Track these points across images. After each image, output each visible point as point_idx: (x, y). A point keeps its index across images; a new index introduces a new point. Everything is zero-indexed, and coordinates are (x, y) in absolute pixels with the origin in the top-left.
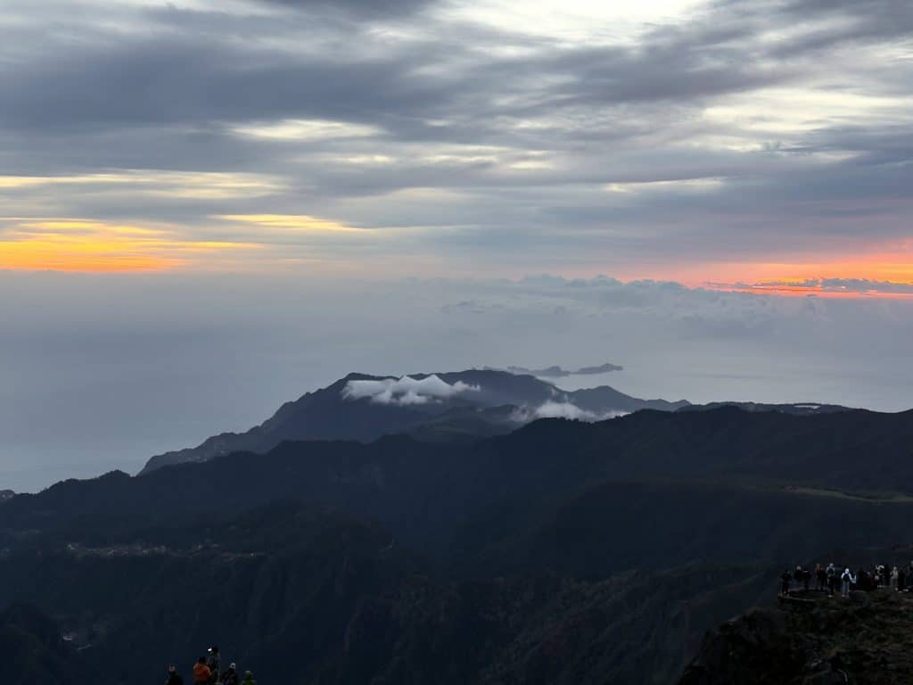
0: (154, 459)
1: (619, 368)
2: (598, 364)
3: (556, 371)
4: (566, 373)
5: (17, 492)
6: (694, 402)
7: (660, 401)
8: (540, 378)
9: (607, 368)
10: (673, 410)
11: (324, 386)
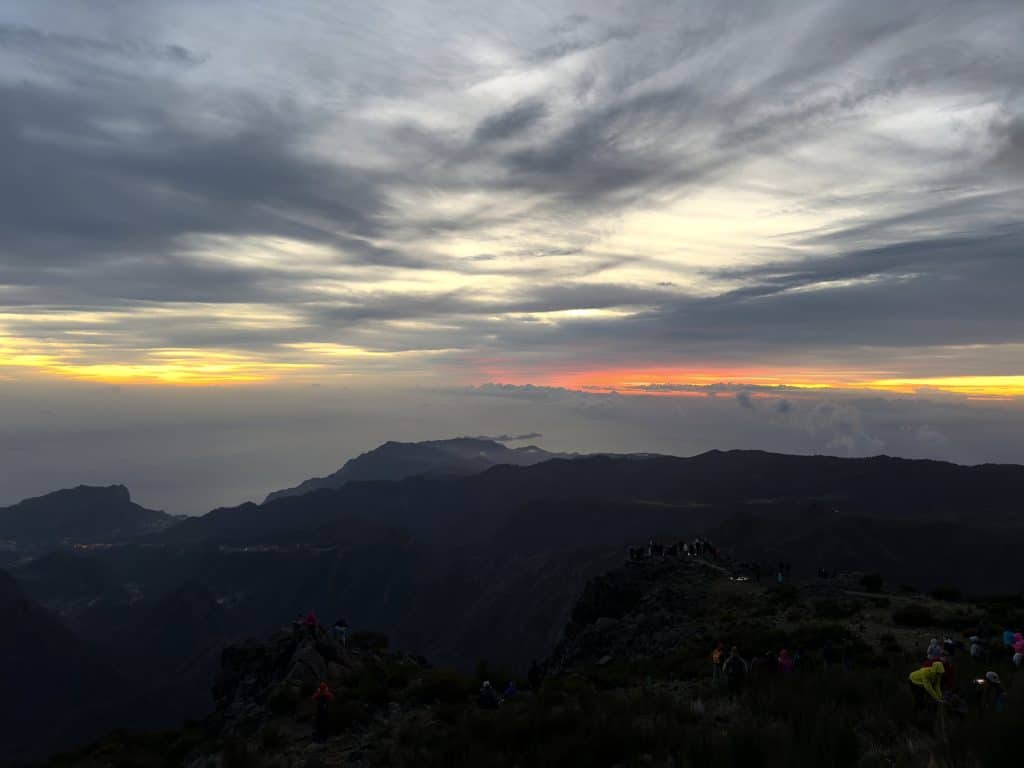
0: (272, 494)
1: (539, 435)
2: (527, 433)
3: (504, 438)
4: (511, 439)
5: (190, 515)
6: (581, 453)
7: (563, 454)
8: (497, 442)
9: (533, 435)
10: (569, 458)
11: (373, 449)
